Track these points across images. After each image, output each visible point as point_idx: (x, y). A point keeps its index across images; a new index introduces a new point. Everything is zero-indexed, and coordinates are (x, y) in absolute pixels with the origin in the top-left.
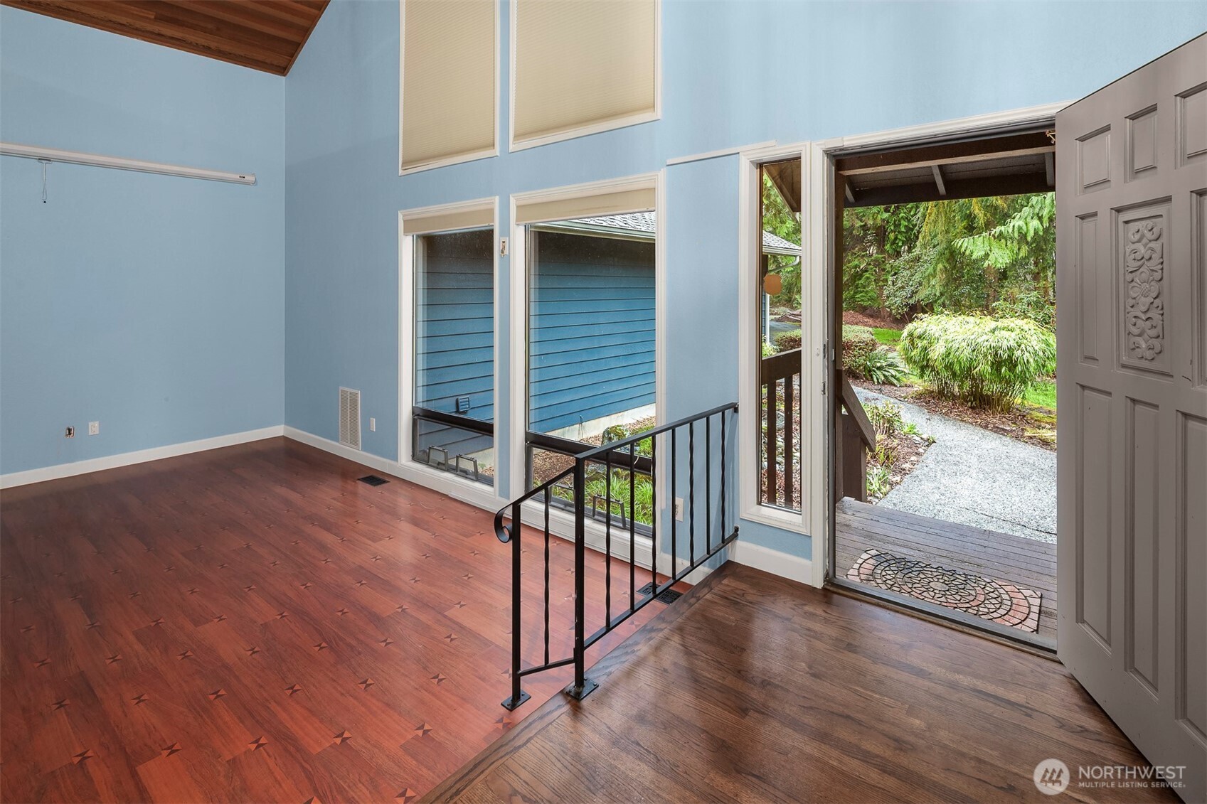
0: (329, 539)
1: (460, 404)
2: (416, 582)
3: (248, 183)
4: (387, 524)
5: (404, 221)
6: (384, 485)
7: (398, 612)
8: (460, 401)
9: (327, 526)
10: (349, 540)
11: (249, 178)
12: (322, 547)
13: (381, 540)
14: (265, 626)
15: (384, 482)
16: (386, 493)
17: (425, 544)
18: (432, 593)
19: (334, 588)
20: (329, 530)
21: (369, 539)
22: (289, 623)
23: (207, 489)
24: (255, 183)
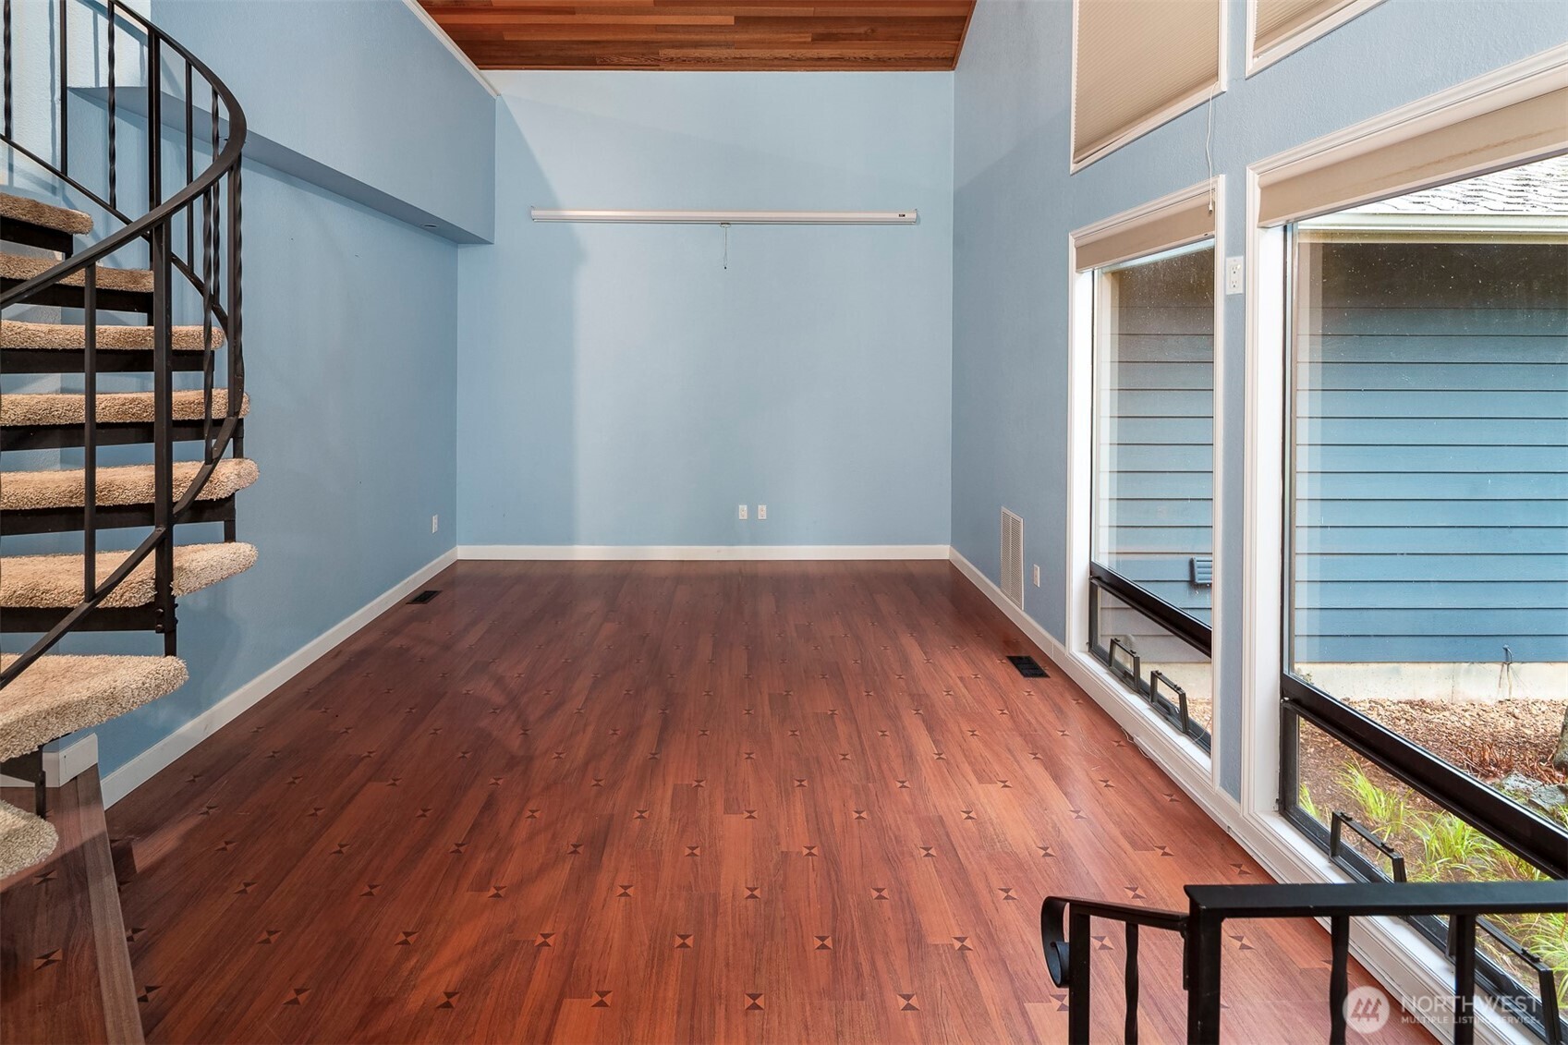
0: (924, 745)
1: (1197, 570)
2: (1007, 898)
3: (910, 223)
4: (1013, 756)
5: (1077, 249)
6: (1040, 680)
7: (952, 945)
8: (1196, 564)
9: (933, 724)
10: (948, 763)
11: (910, 216)
12: (909, 757)
13: (991, 782)
14: (785, 855)
15: (1043, 675)
16: (1035, 698)
17: (1054, 826)
18: (1023, 941)
19: (889, 837)
20: (930, 729)
21: (975, 772)
22: (811, 870)
23: (837, 613)
24: (916, 221)
